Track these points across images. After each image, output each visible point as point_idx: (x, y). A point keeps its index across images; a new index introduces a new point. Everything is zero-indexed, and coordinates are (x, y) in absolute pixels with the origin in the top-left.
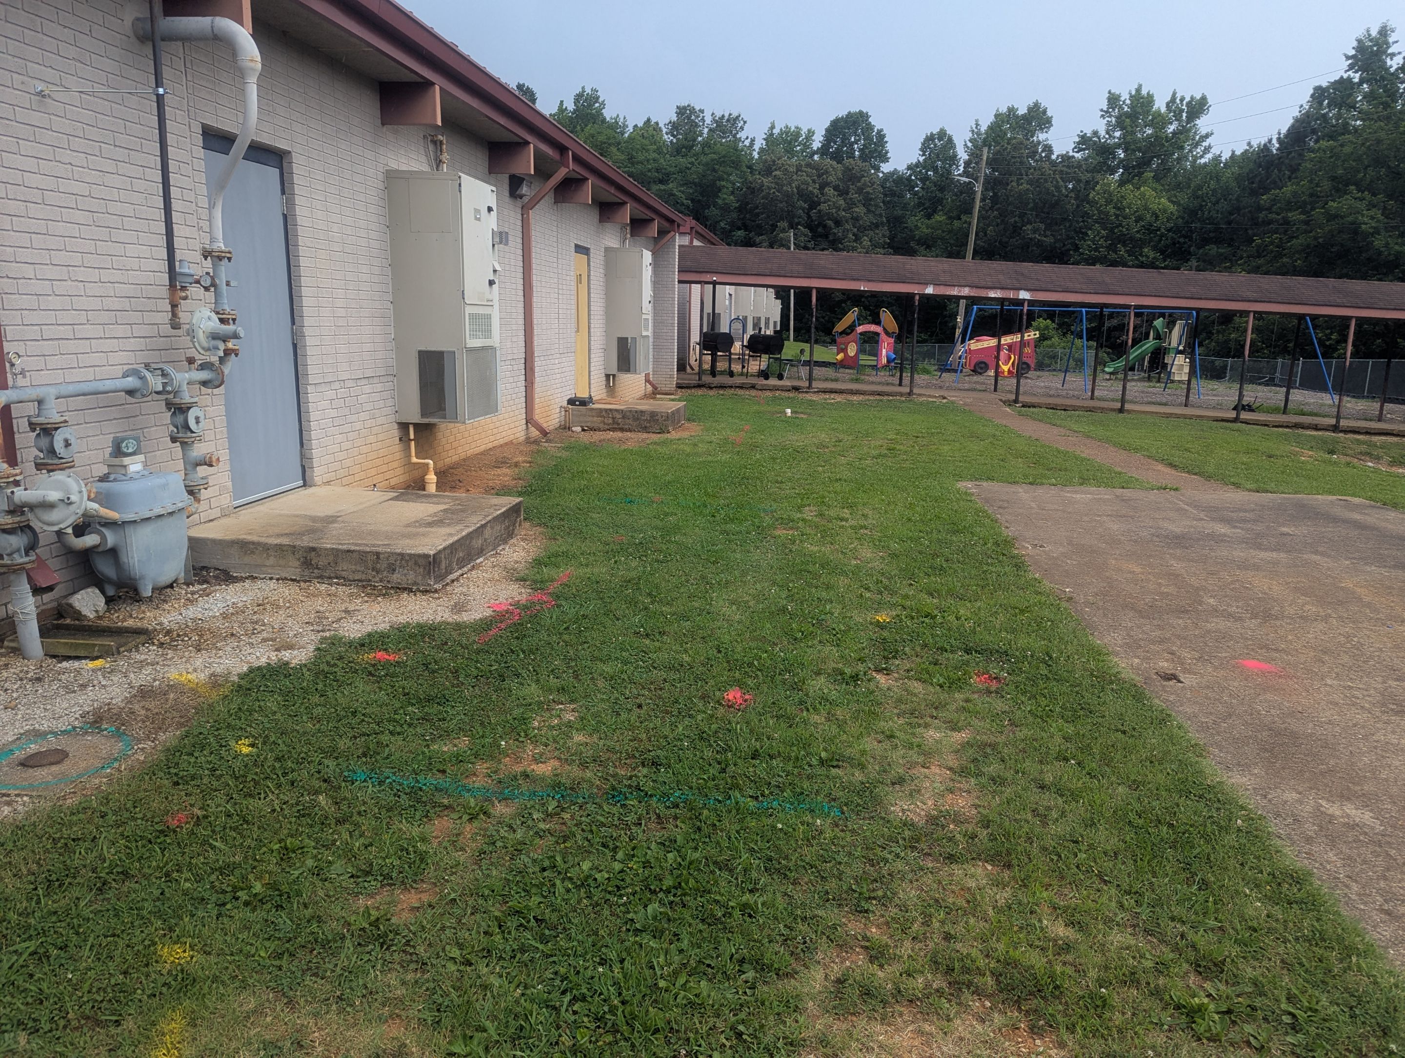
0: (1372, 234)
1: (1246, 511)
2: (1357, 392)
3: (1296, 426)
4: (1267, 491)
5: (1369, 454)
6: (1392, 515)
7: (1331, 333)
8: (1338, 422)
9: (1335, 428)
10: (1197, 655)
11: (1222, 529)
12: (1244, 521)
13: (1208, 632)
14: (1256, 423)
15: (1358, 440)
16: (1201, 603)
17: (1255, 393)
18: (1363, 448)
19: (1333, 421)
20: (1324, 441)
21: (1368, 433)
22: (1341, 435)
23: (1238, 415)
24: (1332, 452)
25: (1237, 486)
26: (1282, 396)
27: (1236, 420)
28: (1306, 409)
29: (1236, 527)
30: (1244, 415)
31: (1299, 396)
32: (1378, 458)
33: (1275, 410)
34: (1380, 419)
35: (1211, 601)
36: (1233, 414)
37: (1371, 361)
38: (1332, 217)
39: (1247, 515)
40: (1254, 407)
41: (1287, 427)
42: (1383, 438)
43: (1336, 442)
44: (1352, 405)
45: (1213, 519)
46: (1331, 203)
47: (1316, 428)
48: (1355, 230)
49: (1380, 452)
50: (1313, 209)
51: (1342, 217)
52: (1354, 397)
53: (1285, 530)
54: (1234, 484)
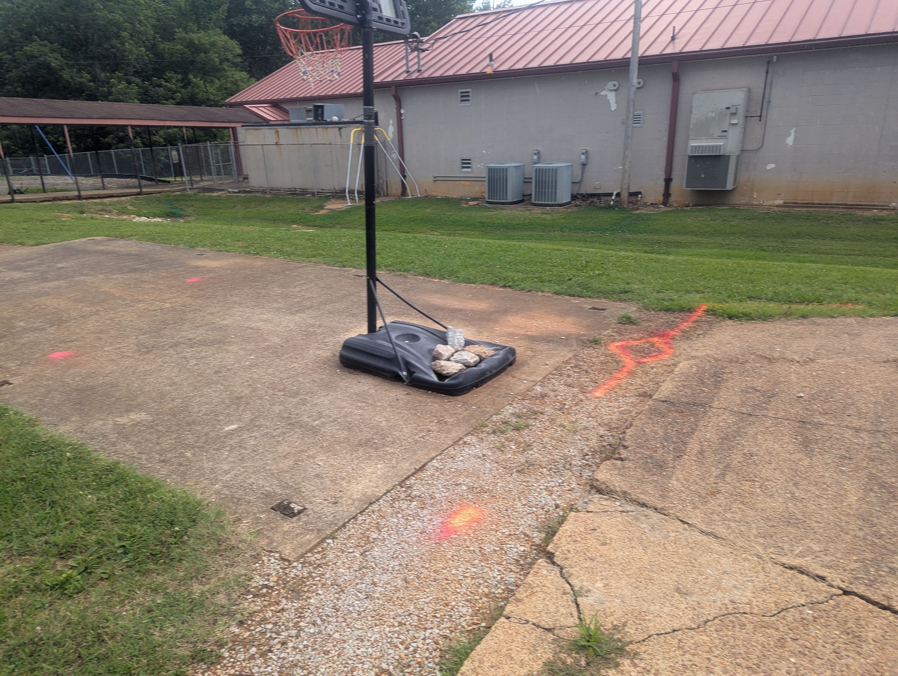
0: (60, 70)
1: (31, 259)
2: (87, 174)
3: (55, 199)
4: (43, 244)
5: (103, 210)
6: (121, 242)
7: (58, 137)
8: (79, 193)
9: (79, 197)
10: (18, 362)
11: (17, 275)
12: (31, 266)
13: (24, 344)
14: (27, 201)
15: (95, 203)
16: (14, 328)
17: (18, 182)
18: (100, 207)
19: (76, 193)
20: (75, 206)
21: (99, 197)
22: (84, 201)
23: (13, 197)
24: (82, 213)
25: (22, 244)
26: (39, 181)
27: (12, 201)
28: (58, 187)
29: (27, 271)
30: (17, 197)
31: (51, 180)
32: (110, 212)
33: (37, 191)
34: (104, 188)
35: (21, 324)
36: (9, 198)
37: (88, 153)
38: (31, 57)
39: (33, 261)
40: (23, 190)
41: (49, 201)
42: (109, 199)
43: (82, 205)
44: (84, 181)
45: (10, 270)
46: (26, 48)
47: (68, 199)
48: (48, 66)
49: (110, 208)
50: (15, 51)
51: (37, 57)
52: (85, 176)
53: (60, 265)
54: (20, 243)
